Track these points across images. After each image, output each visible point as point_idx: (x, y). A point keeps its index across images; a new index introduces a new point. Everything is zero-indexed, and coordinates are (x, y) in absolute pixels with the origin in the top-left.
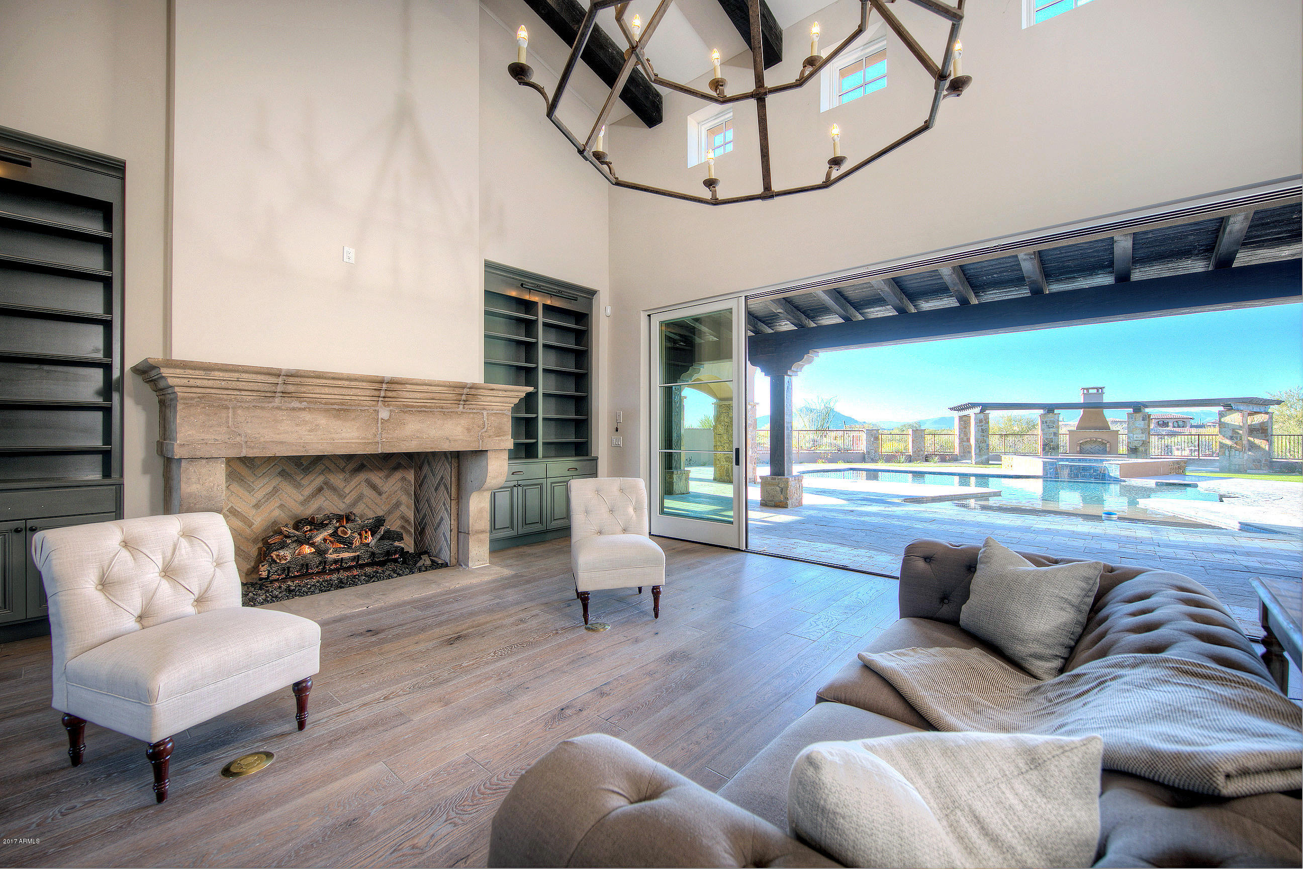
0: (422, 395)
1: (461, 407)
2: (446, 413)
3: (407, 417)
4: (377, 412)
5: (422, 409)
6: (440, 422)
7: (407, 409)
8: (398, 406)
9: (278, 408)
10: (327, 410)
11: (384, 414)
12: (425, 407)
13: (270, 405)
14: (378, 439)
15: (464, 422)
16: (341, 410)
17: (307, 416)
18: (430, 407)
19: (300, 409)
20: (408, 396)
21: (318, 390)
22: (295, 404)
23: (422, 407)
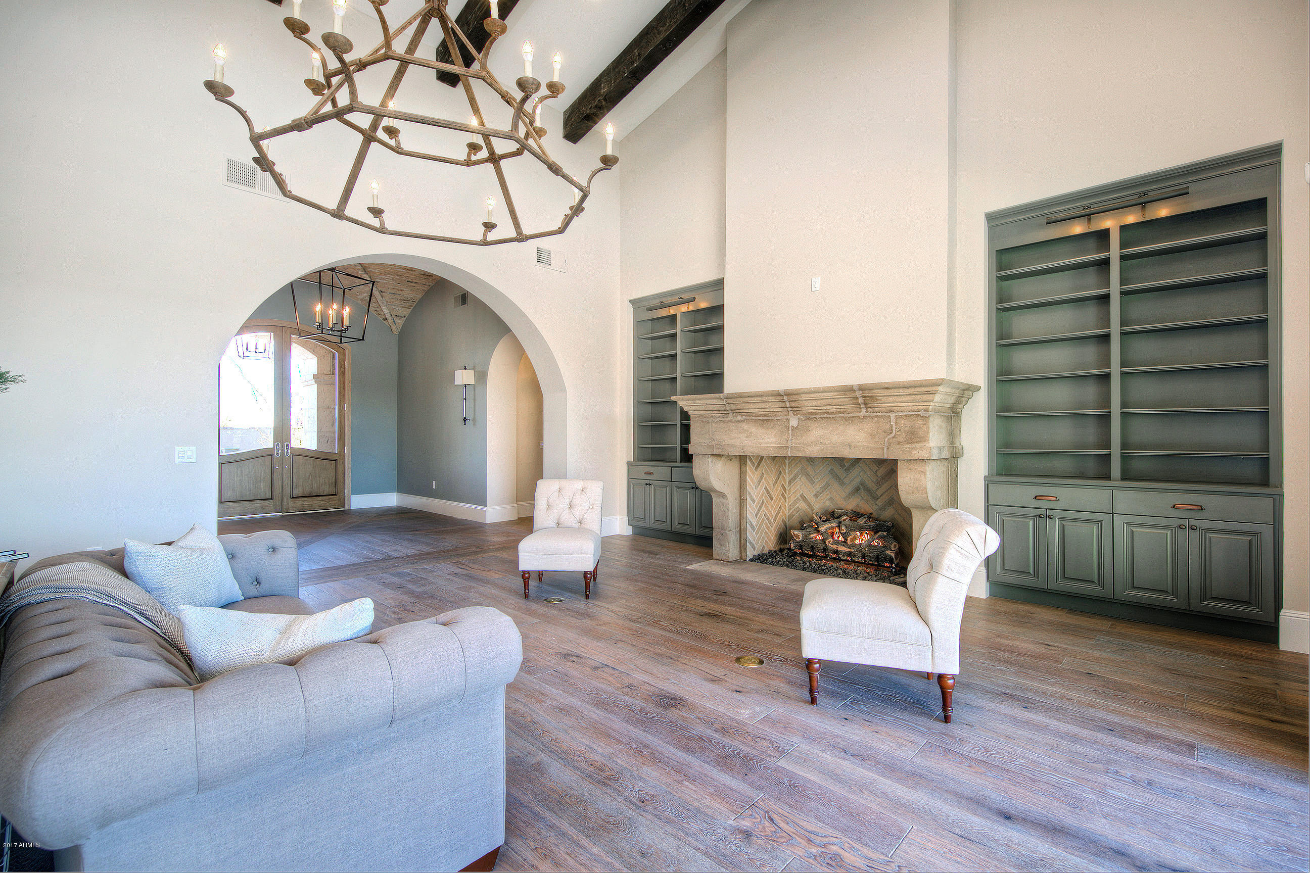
0: (819, 402)
1: (864, 411)
2: (848, 419)
3: (813, 424)
4: (788, 420)
5: (826, 415)
6: (841, 428)
7: (812, 416)
8: (804, 414)
9: (731, 421)
10: (756, 421)
11: (794, 422)
12: (827, 413)
13: (727, 419)
14: (789, 444)
15: (867, 427)
16: (764, 420)
17: (745, 426)
18: (832, 413)
19: (742, 421)
20: (810, 405)
21: (752, 406)
22: (739, 418)
23: (824, 413)
